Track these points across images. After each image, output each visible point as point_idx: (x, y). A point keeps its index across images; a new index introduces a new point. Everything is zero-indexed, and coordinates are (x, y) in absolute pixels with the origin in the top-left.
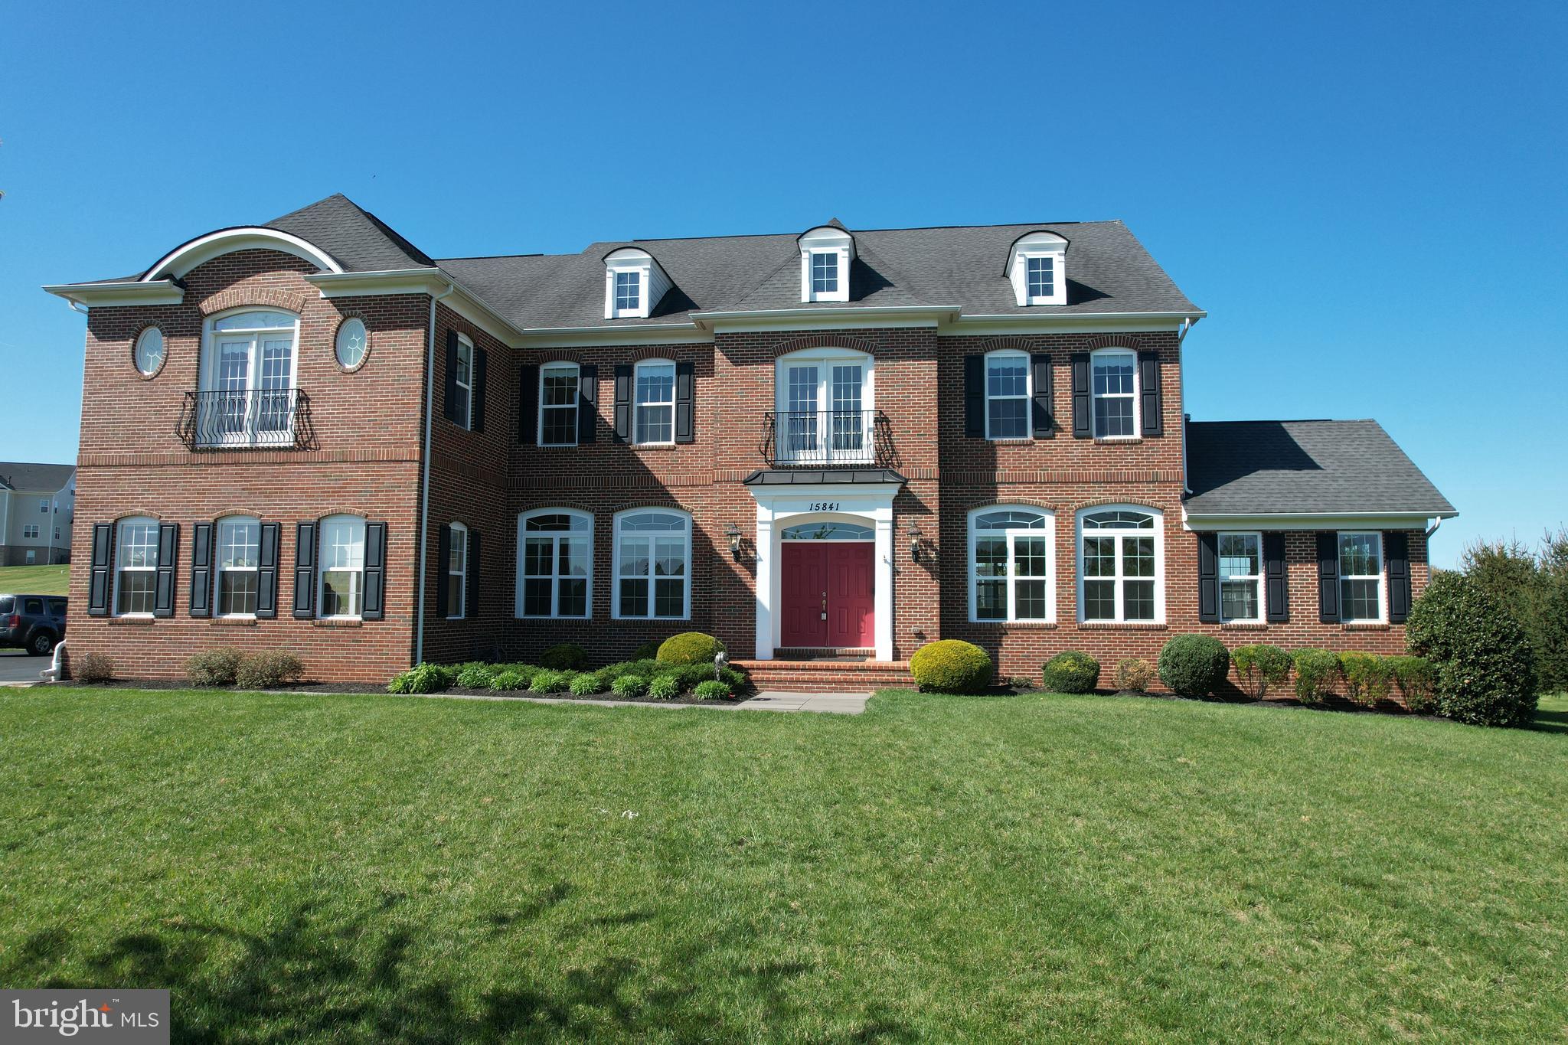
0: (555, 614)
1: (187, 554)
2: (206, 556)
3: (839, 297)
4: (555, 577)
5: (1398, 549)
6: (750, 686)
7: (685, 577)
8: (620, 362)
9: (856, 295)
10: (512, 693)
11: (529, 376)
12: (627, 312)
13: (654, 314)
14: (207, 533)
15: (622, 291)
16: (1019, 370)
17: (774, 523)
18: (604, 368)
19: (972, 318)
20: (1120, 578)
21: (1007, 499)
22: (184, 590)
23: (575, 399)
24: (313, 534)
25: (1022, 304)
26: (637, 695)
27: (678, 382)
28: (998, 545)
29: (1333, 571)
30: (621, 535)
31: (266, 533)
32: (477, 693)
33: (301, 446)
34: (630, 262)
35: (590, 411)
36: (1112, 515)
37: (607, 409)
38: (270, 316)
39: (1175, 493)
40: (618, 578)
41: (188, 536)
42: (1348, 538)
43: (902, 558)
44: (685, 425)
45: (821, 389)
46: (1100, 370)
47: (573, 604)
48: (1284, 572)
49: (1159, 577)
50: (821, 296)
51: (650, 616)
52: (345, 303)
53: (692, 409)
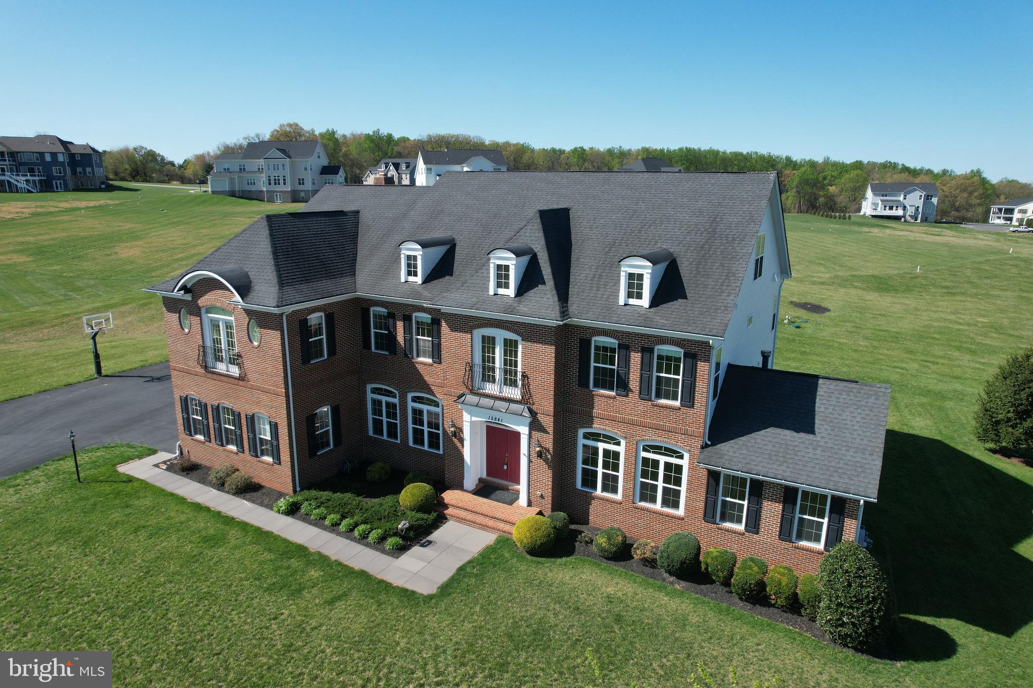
0: (385, 437)
1: (210, 417)
2: (217, 419)
3: (511, 292)
4: (384, 419)
5: (840, 507)
6: (441, 519)
7: (440, 432)
8: (405, 313)
9: (521, 291)
10: (318, 522)
11: (365, 313)
12: (411, 279)
13: (426, 280)
14: (217, 409)
15: (409, 265)
16: (613, 350)
17: (472, 422)
18: (399, 315)
19: (581, 318)
20: (660, 484)
21: (597, 427)
22: (212, 432)
23: (387, 329)
24: (251, 420)
25: (622, 302)
26: (363, 538)
27: (433, 328)
28: (595, 450)
29: (793, 512)
30: (411, 405)
31: (236, 418)
32: (306, 519)
33: (242, 378)
34: (412, 249)
35: (392, 337)
36: (660, 448)
37: (400, 338)
38: (223, 311)
39: (699, 444)
40: (411, 426)
41: (210, 410)
42: (805, 494)
43: (534, 455)
44: (436, 353)
45: (497, 350)
46: (660, 357)
47: (392, 432)
48: (759, 504)
49: (683, 489)
50: (501, 291)
51: (426, 448)
52: (248, 312)
53: (439, 345)
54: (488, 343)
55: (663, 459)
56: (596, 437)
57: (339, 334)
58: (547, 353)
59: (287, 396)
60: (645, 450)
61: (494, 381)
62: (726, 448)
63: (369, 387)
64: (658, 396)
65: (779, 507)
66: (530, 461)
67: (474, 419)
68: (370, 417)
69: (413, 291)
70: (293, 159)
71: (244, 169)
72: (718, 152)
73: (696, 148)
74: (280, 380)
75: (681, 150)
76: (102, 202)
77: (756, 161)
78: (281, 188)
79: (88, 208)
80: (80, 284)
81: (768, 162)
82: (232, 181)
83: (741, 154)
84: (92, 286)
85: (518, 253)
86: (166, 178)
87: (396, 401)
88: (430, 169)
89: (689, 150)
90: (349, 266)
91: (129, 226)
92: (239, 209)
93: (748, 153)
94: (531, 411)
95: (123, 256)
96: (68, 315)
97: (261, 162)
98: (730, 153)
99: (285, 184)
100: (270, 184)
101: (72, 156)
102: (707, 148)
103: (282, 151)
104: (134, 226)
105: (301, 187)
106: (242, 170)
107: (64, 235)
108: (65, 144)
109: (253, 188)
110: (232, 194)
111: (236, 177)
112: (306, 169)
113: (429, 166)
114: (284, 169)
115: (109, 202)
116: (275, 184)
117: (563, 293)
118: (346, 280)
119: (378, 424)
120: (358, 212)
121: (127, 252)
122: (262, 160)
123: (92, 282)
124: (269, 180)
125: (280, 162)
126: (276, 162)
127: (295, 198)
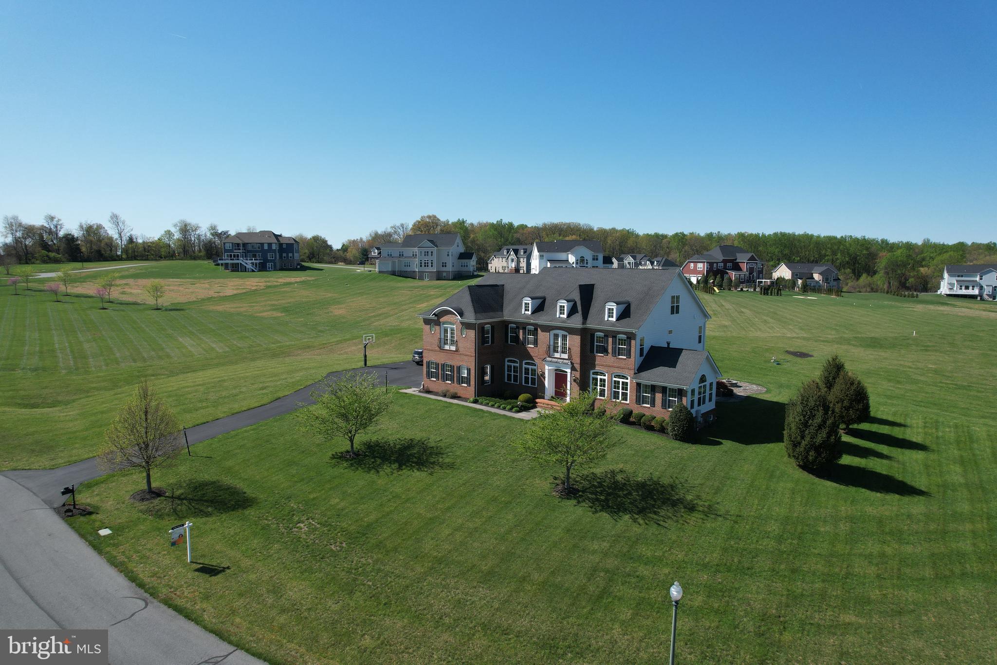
0: (512, 382)
1: (440, 369)
2: (443, 370)
3: (565, 316)
4: (512, 373)
5: (680, 393)
6: (534, 407)
7: (536, 377)
8: (523, 326)
9: (569, 316)
10: (487, 405)
11: (507, 327)
12: (527, 312)
13: (533, 313)
14: (443, 365)
15: (526, 307)
16: (602, 338)
17: (548, 369)
18: (521, 327)
19: (590, 325)
20: (620, 391)
21: (598, 369)
22: (440, 376)
23: (516, 333)
24: (459, 368)
25: (606, 319)
26: (504, 409)
27: (535, 333)
28: (597, 379)
29: (666, 396)
30: (524, 366)
31: (452, 367)
32: (481, 404)
33: (457, 351)
34: (527, 300)
35: (518, 337)
36: (620, 376)
37: (521, 337)
38: (451, 323)
39: (632, 372)
40: (524, 375)
41: (440, 365)
42: (670, 389)
43: (572, 381)
44: (536, 343)
45: (559, 339)
46: (619, 340)
47: (515, 380)
48: (654, 395)
49: (628, 392)
50: (561, 316)
51: (530, 385)
52: (462, 323)
53: (537, 339)
54: (556, 336)
55: (621, 380)
56: (597, 373)
57: (496, 335)
58: (577, 339)
59: (475, 357)
60: (615, 377)
61: (558, 352)
62: (643, 374)
63: (506, 359)
64: (619, 355)
65: (661, 395)
66: (571, 384)
67: (550, 368)
68: (506, 373)
69: (527, 317)
70: (439, 248)
71: (403, 255)
72: (812, 236)
73: (791, 233)
74: (474, 350)
75: (776, 234)
76: (303, 278)
77: (850, 244)
78: (430, 269)
79: (297, 282)
80: (320, 328)
81: (862, 245)
82: (394, 263)
83: (835, 238)
84: (329, 330)
85: (568, 301)
86: (333, 260)
87: (518, 365)
88: (543, 256)
89: (783, 235)
90: (500, 308)
91: (330, 295)
92: (399, 285)
93: (842, 237)
94: (571, 362)
95: (337, 313)
96: (326, 344)
97: (416, 250)
98: (824, 237)
99: (432, 266)
100: (421, 266)
101: (281, 245)
102: (801, 233)
103: (431, 241)
104: (333, 295)
105: (444, 269)
106: (401, 255)
107: (293, 300)
108: (277, 236)
109: (408, 269)
110: (393, 273)
111: (397, 261)
112: (448, 255)
113: (542, 254)
114: (432, 255)
115: (308, 278)
116: (425, 266)
117: (585, 317)
118: (500, 313)
119: (509, 376)
120: (503, 285)
121: (338, 311)
122: (417, 248)
123: (327, 328)
124: (421, 263)
125: (430, 250)
126: (426, 250)
127: (439, 277)
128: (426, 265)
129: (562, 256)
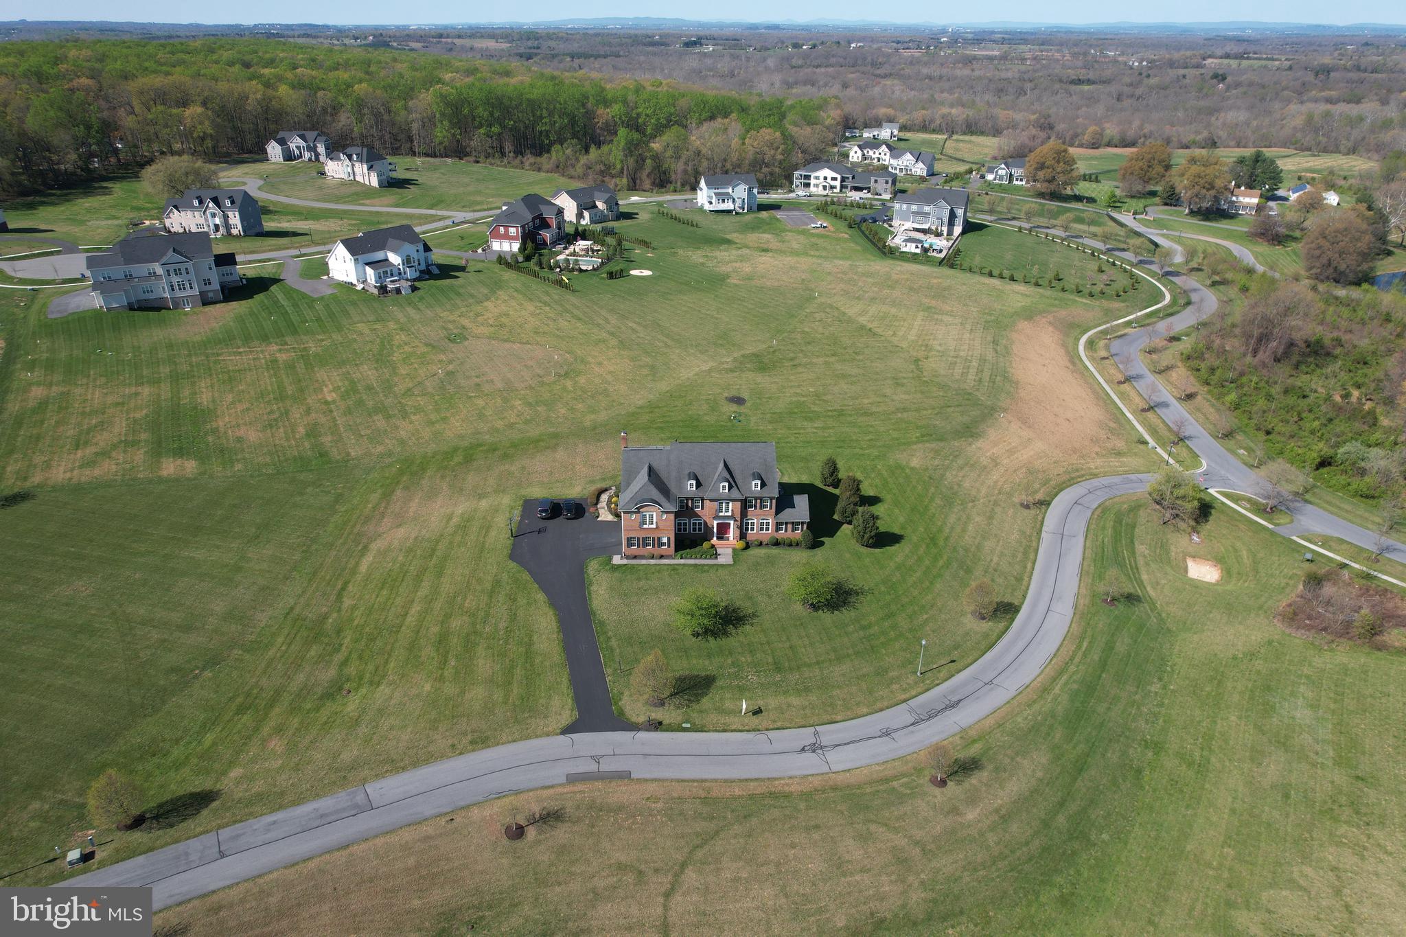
0: (682, 532)
2: (643, 541)
3: (727, 491)
4: (682, 527)
7: (706, 527)
8: (693, 499)
10: (691, 558)
11: (678, 500)
12: (692, 489)
13: (696, 489)
14: (644, 538)
15: (691, 486)
16: (752, 500)
18: (689, 499)
19: (746, 495)
20: (765, 527)
22: (641, 544)
23: (685, 503)
24: (659, 538)
25: (753, 489)
26: (706, 558)
27: (700, 501)
28: (749, 522)
29: (794, 526)
30: (692, 521)
31: (653, 538)
32: (686, 558)
33: (656, 528)
34: (692, 482)
35: (687, 505)
36: (764, 519)
37: (690, 505)
38: (650, 512)
39: (773, 517)
40: (692, 527)
41: (641, 538)
42: (797, 522)
43: (735, 527)
44: (703, 508)
45: (723, 505)
46: (764, 500)
47: (685, 529)
48: (787, 526)
49: (770, 527)
50: (724, 491)
51: (697, 532)
52: (663, 512)
53: (703, 505)
56: (749, 519)
58: (737, 503)
59: (675, 529)
60: (761, 520)
61: (722, 512)
64: (764, 508)
65: (791, 525)
67: (717, 522)
69: (694, 493)
70: (195, 261)
71: (131, 275)
74: (673, 526)
78: (189, 292)
82: (124, 291)
87: (686, 522)
90: (667, 487)
94: (733, 516)
97: (153, 266)
99: (191, 287)
100: (173, 290)
103: (179, 252)
105: (208, 288)
106: (129, 276)
109: (151, 296)
110: (131, 307)
111: (129, 288)
112: (210, 269)
114: (188, 273)
116: (180, 289)
117: (739, 489)
118: (672, 493)
119: (679, 529)
120: (652, 465)
122: (156, 265)
124: (172, 286)
125: (182, 266)
126: (177, 266)
127: (206, 302)
128: (182, 287)
129: (379, 255)
